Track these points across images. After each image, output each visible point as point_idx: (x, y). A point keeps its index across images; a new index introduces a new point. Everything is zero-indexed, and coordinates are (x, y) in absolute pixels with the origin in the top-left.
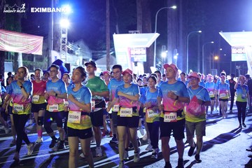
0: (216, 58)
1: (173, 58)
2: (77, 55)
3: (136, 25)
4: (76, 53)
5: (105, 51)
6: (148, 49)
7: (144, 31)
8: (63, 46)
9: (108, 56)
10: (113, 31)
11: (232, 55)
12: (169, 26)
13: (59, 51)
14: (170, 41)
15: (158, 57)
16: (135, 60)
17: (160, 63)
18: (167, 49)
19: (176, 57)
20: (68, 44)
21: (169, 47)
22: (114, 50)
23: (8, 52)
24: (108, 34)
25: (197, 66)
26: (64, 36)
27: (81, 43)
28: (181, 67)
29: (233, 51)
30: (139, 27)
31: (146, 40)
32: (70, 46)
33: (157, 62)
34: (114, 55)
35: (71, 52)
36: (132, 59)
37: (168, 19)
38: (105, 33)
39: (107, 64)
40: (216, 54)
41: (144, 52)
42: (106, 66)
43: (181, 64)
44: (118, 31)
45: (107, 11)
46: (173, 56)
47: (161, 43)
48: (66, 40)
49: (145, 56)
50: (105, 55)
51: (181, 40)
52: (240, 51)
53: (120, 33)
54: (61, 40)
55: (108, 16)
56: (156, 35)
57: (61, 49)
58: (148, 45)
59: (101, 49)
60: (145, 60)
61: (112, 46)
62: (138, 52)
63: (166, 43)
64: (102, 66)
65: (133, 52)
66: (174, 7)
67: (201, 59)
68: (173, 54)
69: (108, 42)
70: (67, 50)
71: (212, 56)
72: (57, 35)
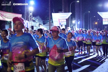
0: (96, 23)
1: (78, 23)
2: (37, 22)
3: (62, 9)
4: (36, 21)
5: (49, 21)
6: (67, 20)
7: (65, 12)
8: (31, 19)
9: (50, 23)
10: (52, 12)
11: (103, 22)
12: (76, 9)
13: (29, 21)
14: (76, 16)
15: (71, 23)
16: (62, 24)
17: (72, 25)
18: (75, 20)
19: (79, 23)
20: (32, 18)
21: (76, 19)
22: (52, 20)
23: (7, 21)
24: (50, 13)
25: (88, 26)
26: (31, 14)
27: (38, 17)
28: (81, 27)
29: (104, 20)
30: (63, 10)
31: (66, 15)
32: (33, 18)
33: (71, 25)
34: (52, 22)
35: (34, 21)
36: (60, 24)
37: (76, 6)
38: (48, 13)
39: (50, 26)
40: (96, 21)
41: (65, 21)
42: (49, 27)
43: (81, 26)
44: (54, 12)
45: (49, 3)
46: (78, 22)
47: (72, 17)
48: (32, 16)
49: (66, 22)
50: (49, 22)
51: (81, 16)
52: (106, 20)
53: (55, 13)
54: (30, 16)
55: (50, 6)
56: (70, 13)
57: (30, 20)
58: (67, 18)
59: (47, 20)
60: (66, 24)
61: (51, 18)
62: (63, 21)
63: (75, 17)
64: (47, 27)
65: (60, 21)
66: (78, 1)
67: (90, 24)
68: (78, 21)
69: (50, 17)
70: (32, 20)
71: (94, 23)
72: (28, 14)
